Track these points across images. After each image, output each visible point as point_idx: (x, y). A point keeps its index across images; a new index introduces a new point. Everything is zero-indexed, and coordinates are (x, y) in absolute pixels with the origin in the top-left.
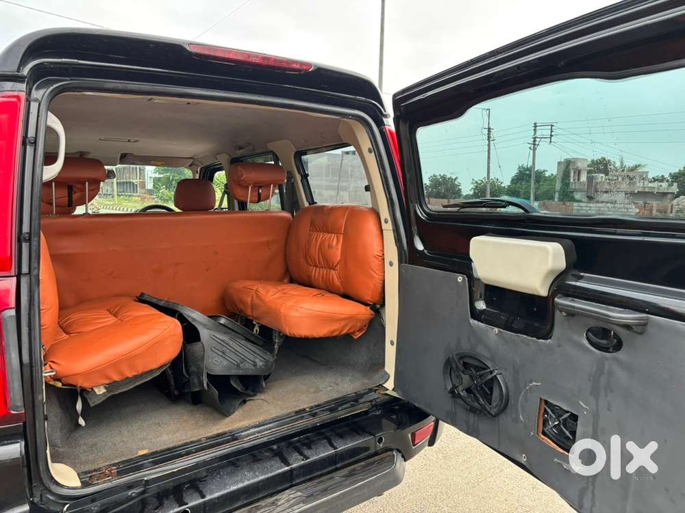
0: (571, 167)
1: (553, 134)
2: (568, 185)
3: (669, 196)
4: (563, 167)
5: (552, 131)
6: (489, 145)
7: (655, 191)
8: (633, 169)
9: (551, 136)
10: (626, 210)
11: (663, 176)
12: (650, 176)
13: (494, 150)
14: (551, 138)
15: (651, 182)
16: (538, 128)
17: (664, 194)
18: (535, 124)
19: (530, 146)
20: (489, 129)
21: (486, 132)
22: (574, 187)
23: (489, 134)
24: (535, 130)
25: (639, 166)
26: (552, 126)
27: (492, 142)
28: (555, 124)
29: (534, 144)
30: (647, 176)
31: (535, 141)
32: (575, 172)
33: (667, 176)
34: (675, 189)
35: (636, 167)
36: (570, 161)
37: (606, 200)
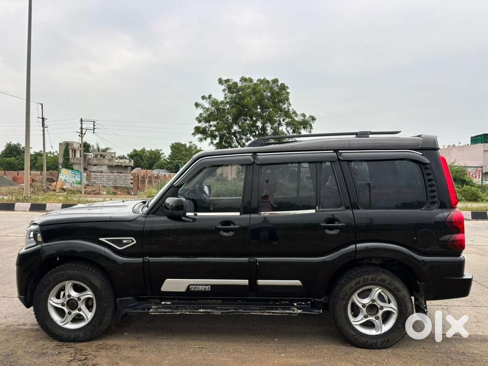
0: (69, 147)
1: (95, 127)
2: (68, 159)
3: (130, 168)
4: (64, 147)
5: (94, 126)
6: (44, 131)
7: (123, 165)
8: (104, 151)
9: (94, 129)
10: (125, 177)
11: (124, 156)
12: (117, 156)
13: (48, 135)
14: (94, 130)
15: (117, 159)
16: (83, 122)
17: (126, 167)
18: (81, 119)
19: (79, 134)
20: (43, 119)
21: (41, 120)
22: (72, 162)
23: (43, 123)
24: (81, 123)
25: (108, 149)
26: (94, 122)
27: (46, 129)
28: (96, 121)
29: (82, 133)
30: (115, 155)
31: (82, 131)
32: (72, 151)
33: (126, 155)
34: (132, 163)
35: (107, 149)
36: (68, 143)
37: (96, 171)
